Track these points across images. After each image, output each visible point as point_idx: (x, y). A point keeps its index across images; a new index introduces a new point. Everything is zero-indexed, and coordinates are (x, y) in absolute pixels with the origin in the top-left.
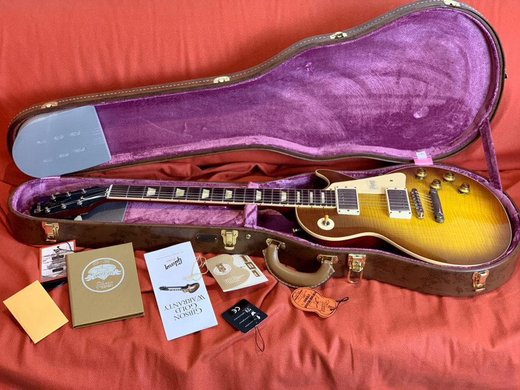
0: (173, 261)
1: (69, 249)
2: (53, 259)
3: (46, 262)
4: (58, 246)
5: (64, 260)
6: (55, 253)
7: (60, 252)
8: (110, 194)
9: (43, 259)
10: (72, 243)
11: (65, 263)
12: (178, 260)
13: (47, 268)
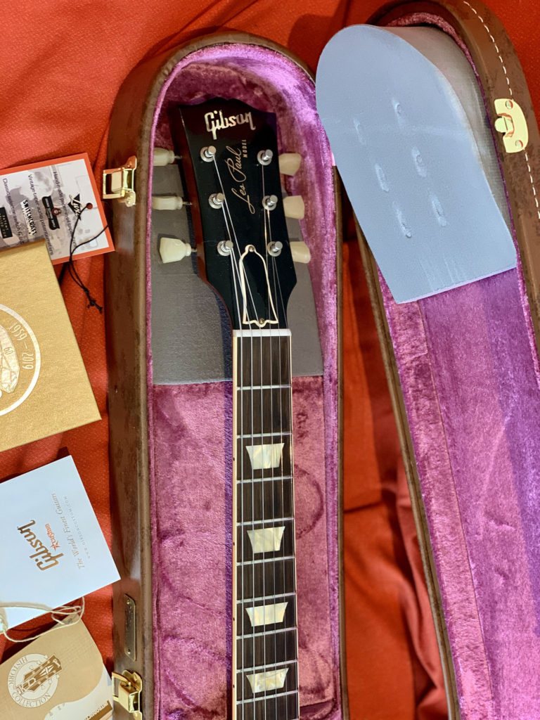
0: (47, 543)
1: (78, 239)
2: (48, 201)
3: (35, 182)
4: (95, 204)
5: (41, 233)
6: (67, 200)
7: (72, 216)
8: (247, 340)
9: (47, 170)
10: (103, 244)
11: (31, 237)
12: (53, 558)
13: (10, 189)
